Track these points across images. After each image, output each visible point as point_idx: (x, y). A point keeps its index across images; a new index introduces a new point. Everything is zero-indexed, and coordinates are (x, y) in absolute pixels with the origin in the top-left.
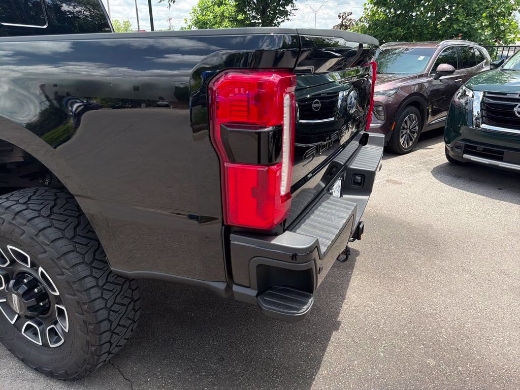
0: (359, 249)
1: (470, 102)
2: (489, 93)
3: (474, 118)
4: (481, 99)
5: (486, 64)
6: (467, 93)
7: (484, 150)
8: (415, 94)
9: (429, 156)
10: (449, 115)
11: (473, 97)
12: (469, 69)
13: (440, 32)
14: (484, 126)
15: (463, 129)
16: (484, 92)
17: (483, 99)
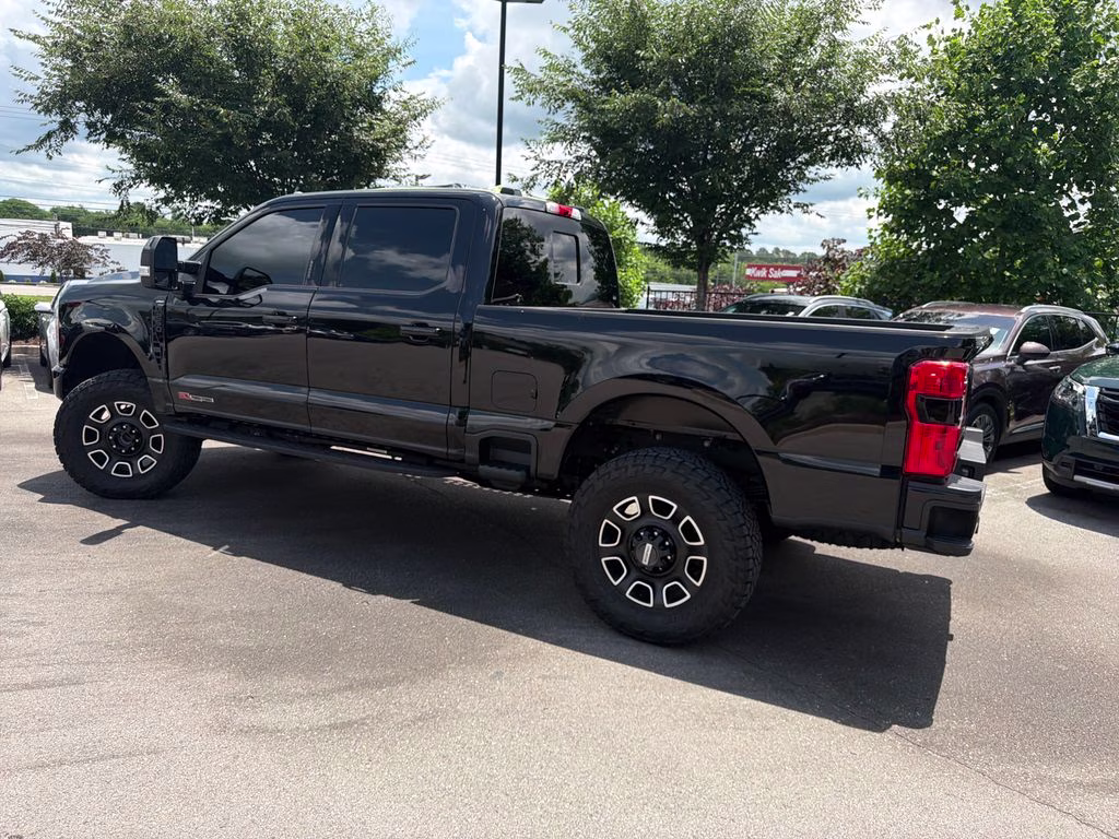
0: (951, 579)
1: (1078, 400)
2: (1107, 389)
3: (1088, 426)
4: (1096, 397)
5: (1098, 345)
6: (1075, 388)
7: (1105, 469)
8: (987, 384)
9: (1014, 482)
10: (1049, 420)
11: (1084, 393)
12: (1070, 351)
13: (1015, 285)
14: (1103, 435)
15: (1070, 440)
16: (1101, 388)
17: (1099, 397)
